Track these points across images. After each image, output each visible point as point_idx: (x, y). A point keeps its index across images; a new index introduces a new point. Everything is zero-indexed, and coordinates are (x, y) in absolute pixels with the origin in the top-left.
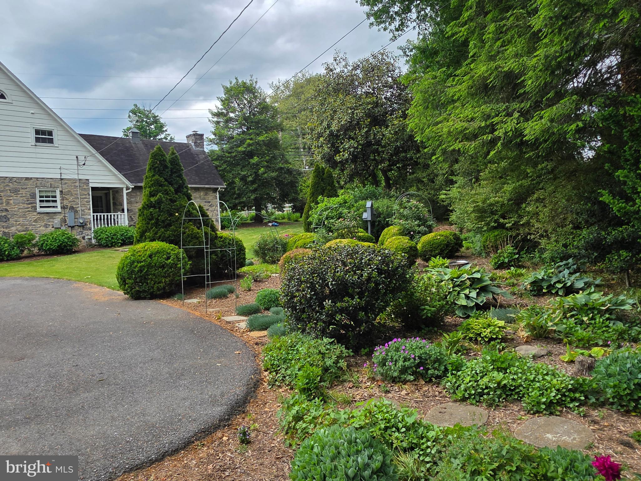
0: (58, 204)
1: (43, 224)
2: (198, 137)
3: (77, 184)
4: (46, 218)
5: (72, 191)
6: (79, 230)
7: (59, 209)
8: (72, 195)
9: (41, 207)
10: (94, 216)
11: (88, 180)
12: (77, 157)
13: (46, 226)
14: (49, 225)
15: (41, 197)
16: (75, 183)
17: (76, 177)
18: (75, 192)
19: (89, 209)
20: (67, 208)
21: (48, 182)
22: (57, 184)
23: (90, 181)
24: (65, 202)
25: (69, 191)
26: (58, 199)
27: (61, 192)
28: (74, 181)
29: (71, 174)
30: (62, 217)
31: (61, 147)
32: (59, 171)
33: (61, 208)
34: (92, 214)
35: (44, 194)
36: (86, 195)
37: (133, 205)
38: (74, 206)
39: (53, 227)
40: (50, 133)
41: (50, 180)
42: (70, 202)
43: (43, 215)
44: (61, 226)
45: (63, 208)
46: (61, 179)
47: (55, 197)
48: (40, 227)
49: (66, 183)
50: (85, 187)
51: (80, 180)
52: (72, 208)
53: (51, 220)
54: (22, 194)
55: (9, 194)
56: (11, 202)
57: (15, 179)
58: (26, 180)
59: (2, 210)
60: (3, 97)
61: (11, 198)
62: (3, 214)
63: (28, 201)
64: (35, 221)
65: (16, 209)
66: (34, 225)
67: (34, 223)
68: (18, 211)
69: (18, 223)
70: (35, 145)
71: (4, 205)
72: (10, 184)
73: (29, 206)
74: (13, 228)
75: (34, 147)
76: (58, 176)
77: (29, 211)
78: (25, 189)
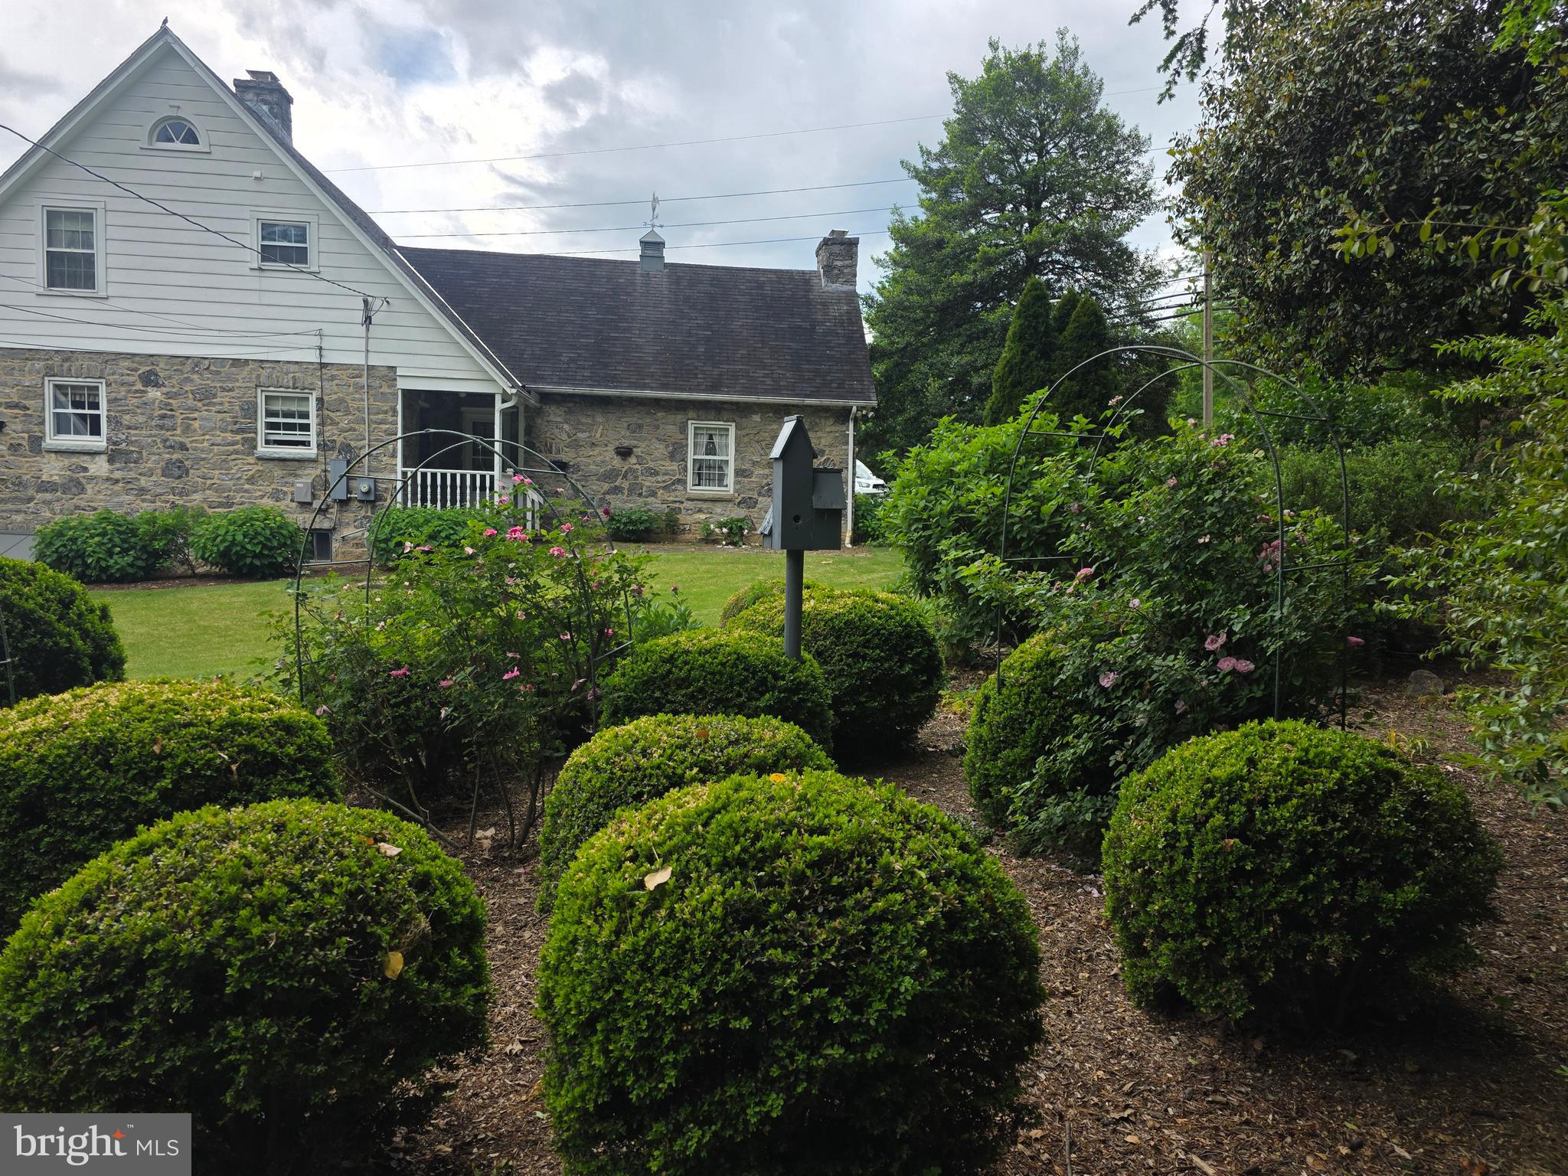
0: (313, 437)
1: (269, 489)
2: (836, 249)
3: (364, 381)
4: (278, 472)
5: (348, 399)
6: (363, 513)
8: (347, 412)
9: (267, 442)
10: (404, 474)
11: (393, 368)
12: (366, 302)
13: (276, 496)
14: (285, 493)
15: (269, 414)
16: (360, 376)
17: (358, 359)
18: (356, 404)
19: (394, 456)
20: (333, 449)
21: (287, 373)
22: (309, 380)
23: (399, 372)
24: (330, 432)
25: (342, 401)
26: (313, 421)
27: (320, 400)
28: (354, 370)
29: (346, 351)
30: (318, 472)
31: (326, 273)
32: (316, 341)
33: (319, 445)
34: (400, 468)
35: (278, 407)
36: (386, 412)
37: (583, 451)
38: (353, 444)
39: (292, 500)
40: (301, 234)
41: (293, 368)
42: (342, 431)
43: (270, 465)
44: (314, 496)
45: (323, 446)
46: (322, 365)
47: (306, 415)
48: (262, 497)
49: (333, 378)
50: (385, 389)
51: (370, 368)
52: (346, 448)
53: (291, 480)
54: (221, 404)
55: (190, 402)
56: (196, 424)
57: (207, 362)
58: (233, 365)
59: (171, 447)
60: (191, 138)
61: (196, 415)
62: (175, 456)
63: (236, 423)
64: (251, 480)
65: (206, 444)
66: (246, 491)
67: (247, 486)
68: (211, 451)
69: (209, 482)
70: (260, 269)
71: (178, 432)
72: (195, 377)
73: (239, 437)
74: (197, 497)
75: (257, 273)
76: (312, 357)
77: (236, 452)
78: (230, 390)
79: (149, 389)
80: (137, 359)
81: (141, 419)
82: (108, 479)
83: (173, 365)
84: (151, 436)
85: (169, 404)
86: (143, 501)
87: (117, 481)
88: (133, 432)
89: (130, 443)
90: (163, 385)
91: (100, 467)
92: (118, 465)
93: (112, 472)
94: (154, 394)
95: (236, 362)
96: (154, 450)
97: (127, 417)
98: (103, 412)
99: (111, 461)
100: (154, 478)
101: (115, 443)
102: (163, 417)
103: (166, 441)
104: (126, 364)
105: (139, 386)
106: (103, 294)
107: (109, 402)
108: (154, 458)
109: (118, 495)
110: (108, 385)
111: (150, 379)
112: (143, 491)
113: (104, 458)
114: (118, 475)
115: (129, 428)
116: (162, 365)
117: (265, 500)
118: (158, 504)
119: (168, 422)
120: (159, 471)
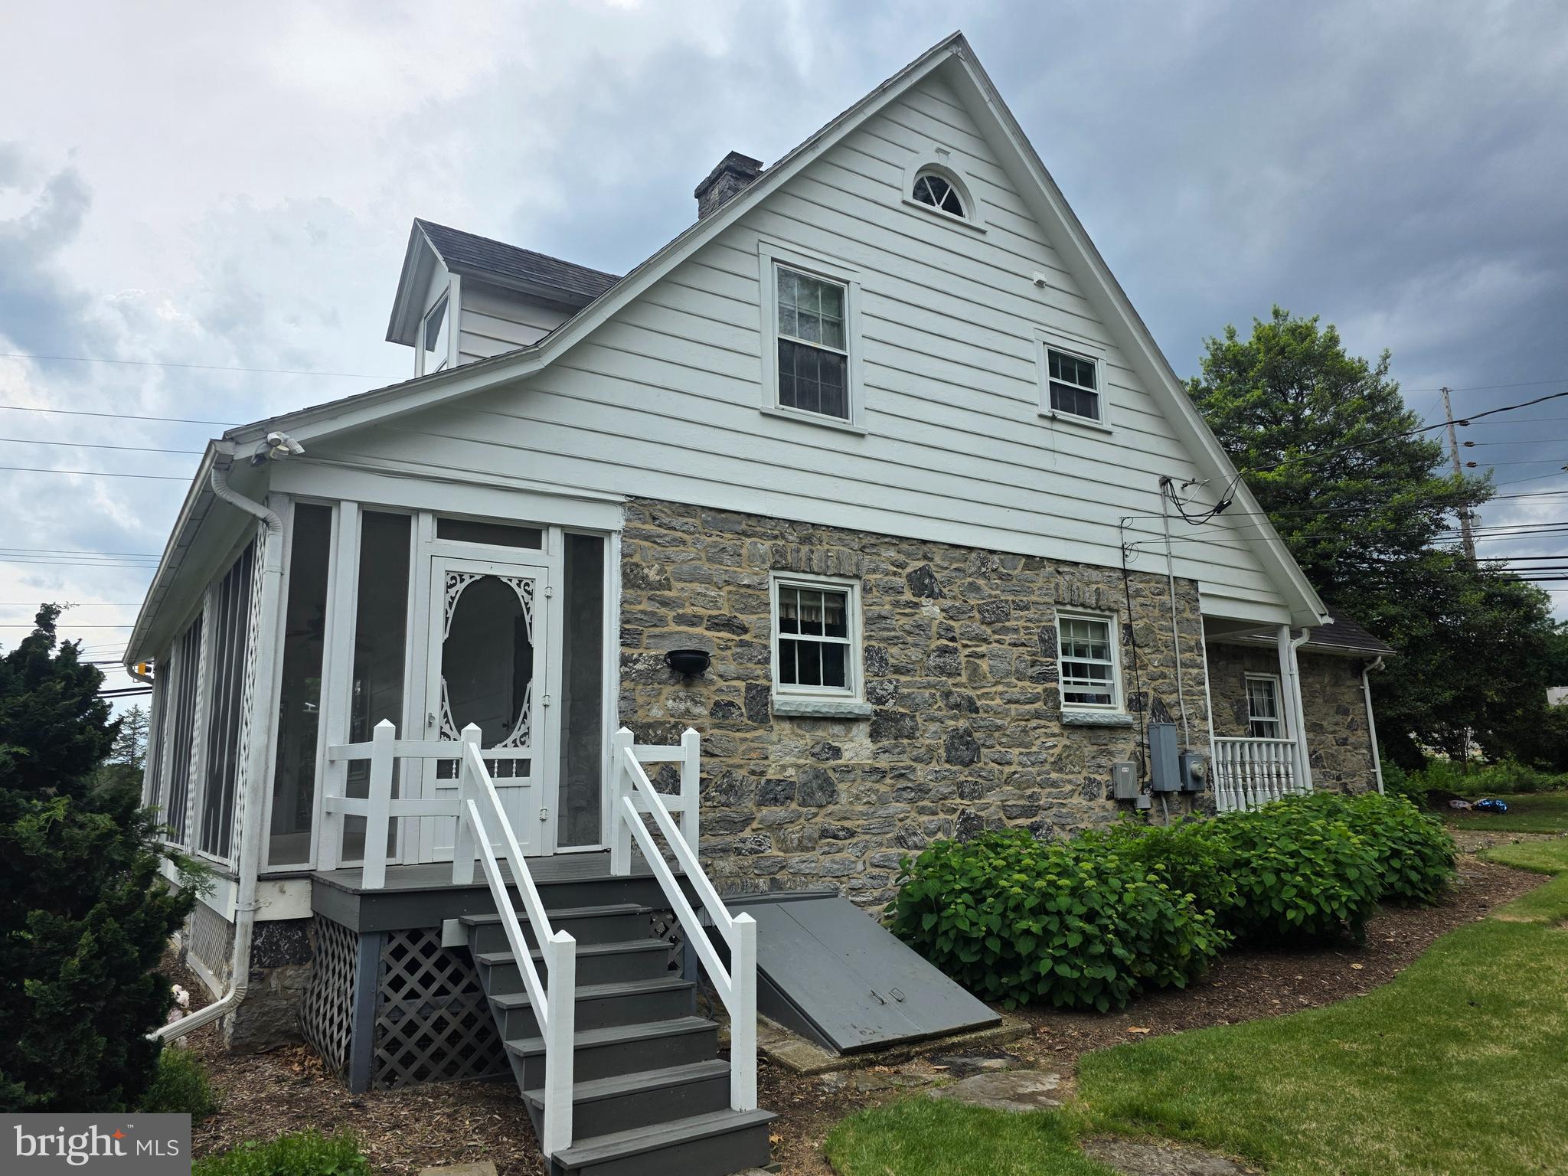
0: (1116, 685)
1: (1081, 779)
3: (1170, 599)
4: (1087, 748)
5: (1156, 627)
7: (1118, 711)
8: (1155, 648)
9: (1068, 697)
11: (1193, 582)
12: (1163, 484)
13: (1089, 789)
14: (1100, 785)
15: (1066, 649)
16: (1166, 592)
17: (1163, 567)
18: (1164, 636)
20: (1145, 707)
21: (1088, 583)
22: (1113, 595)
23: (1203, 588)
24: (1139, 679)
25: (1150, 630)
26: (1116, 657)
27: (1128, 628)
28: (1162, 584)
29: (1149, 552)
30: (1135, 745)
31: (1120, 436)
32: (1113, 537)
33: (1130, 703)
34: (1212, 738)
35: (1073, 638)
36: (1191, 649)
38: (1168, 699)
39: (1109, 798)
40: (1089, 373)
41: (1095, 575)
42: (1153, 678)
43: (1077, 736)
44: (1137, 789)
45: (1135, 703)
46: (1126, 573)
47: (1101, 651)
48: (1073, 793)
49: (1138, 593)
50: (1187, 615)
51: (1176, 581)
52: (1160, 708)
53: (1103, 761)
54: (1016, 630)
55: (977, 628)
56: (984, 665)
57: (996, 558)
58: (1026, 567)
59: (957, 706)
60: (953, 206)
61: (983, 649)
62: (963, 724)
63: (1033, 664)
64: (1058, 765)
65: (998, 701)
66: (1054, 784)
67: (1054, 775)
68: (1007, 712)
69: (1008, 769)
70: (1053, 419)
71: (964, 679)
72: (981, 582)
73: (1040, 689)
74: (992, 798)
75: (1046, 423)
76: (1114, 560)
77: (1037, 715)
78: (1026, 608)
79: (923, 600)
80: (905, 546)
81: (915, 654)
82: (874, 770)
83: (952, 560)
84: (929, 686)
85: (949, 629)
86: (922, 811)
87: (884, 774)
88: (903, 679)
89: (902, 699)
90: (941, 595)
91: (858, 747)
92: (885, 743)
93: (875, 755)
94: (931, 609)
95: (1032, 562)
96: (933, 711)
97: (894, 650)
98: (855, 639)
99: (874, 735)
100: (934, 766)
101: (880, 701)
102: (943, 651)
103: (947, 695)
104: (892, 553)
105: (908, 596)
106: (857, 427)
107: (870, 621)
108: (934, 727)
109: (883, 801)
110: (866, 590)
111: (923, 584)
112: (922, 790)
113: (864, 728)
114: (883, 763)
115: (897, 670)
116: (938, 560)
117: (1076, 800)
118: (942, 816)
119: (948, 659)
120: (942, 752)
